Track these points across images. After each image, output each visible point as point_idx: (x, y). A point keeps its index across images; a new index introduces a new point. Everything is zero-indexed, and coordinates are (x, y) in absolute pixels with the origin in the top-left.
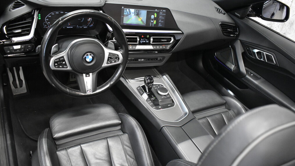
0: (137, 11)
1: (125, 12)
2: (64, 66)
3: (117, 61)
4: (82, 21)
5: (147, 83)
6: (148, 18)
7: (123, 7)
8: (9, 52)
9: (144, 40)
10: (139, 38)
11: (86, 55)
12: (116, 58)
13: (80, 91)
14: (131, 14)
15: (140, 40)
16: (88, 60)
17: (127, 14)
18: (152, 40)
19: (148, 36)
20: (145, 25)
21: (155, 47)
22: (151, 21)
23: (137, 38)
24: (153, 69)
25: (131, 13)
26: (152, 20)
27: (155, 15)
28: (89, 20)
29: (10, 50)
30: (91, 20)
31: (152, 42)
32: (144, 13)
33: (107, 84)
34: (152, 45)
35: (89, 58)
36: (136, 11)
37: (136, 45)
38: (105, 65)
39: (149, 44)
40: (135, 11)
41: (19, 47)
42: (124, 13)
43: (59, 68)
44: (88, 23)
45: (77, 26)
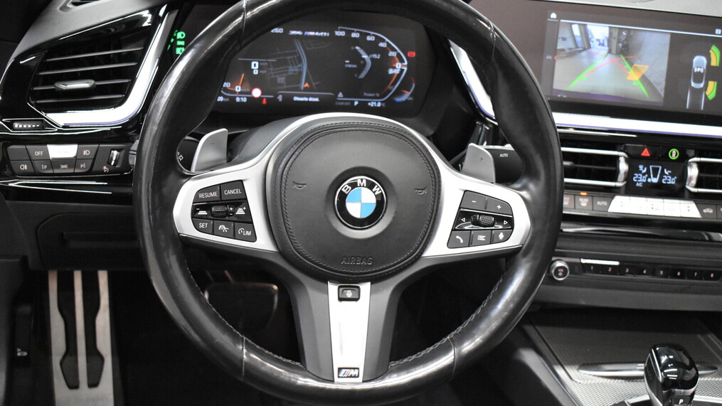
0: (620, 34)
1: (564, 39)
2: (240, 230)
3: (501, 236)
4: (362, 76)
5: (660, 379)
6: (678, 71)
7: (553, 16)
8: (25, 167)
9: (655, 171)
10: (627, 161)
11: (349, 184)
12: (499, 219)
13: (304, 371)
14: (589, 47)
15: (633, 170)
16: (354, 209)
17: (572, 46)
18: (693, 172)
19: (674, 154)
20: (662, 101)
21: (708, 211)
22: (693, 84)
23: (618, 157)
24: (699, 336)
25: (594, 44)
26: (698, 78)
27: (713, 56)
28: (397, 71)
29: (31, 160)
30: (402, 70)
31: (694, 182)
32: (656, 43)
33: (445, 350)
34: (694, 197)
35: (361, 201)
36: (615, 33)
37: (613, 192)
38: (439, 248)
39: (677, 192)
40: (611, 34)
41: (69, 151)
42: (560, 41)
43: (213, 234)
44: (389, 87)
45: (340, 95)
